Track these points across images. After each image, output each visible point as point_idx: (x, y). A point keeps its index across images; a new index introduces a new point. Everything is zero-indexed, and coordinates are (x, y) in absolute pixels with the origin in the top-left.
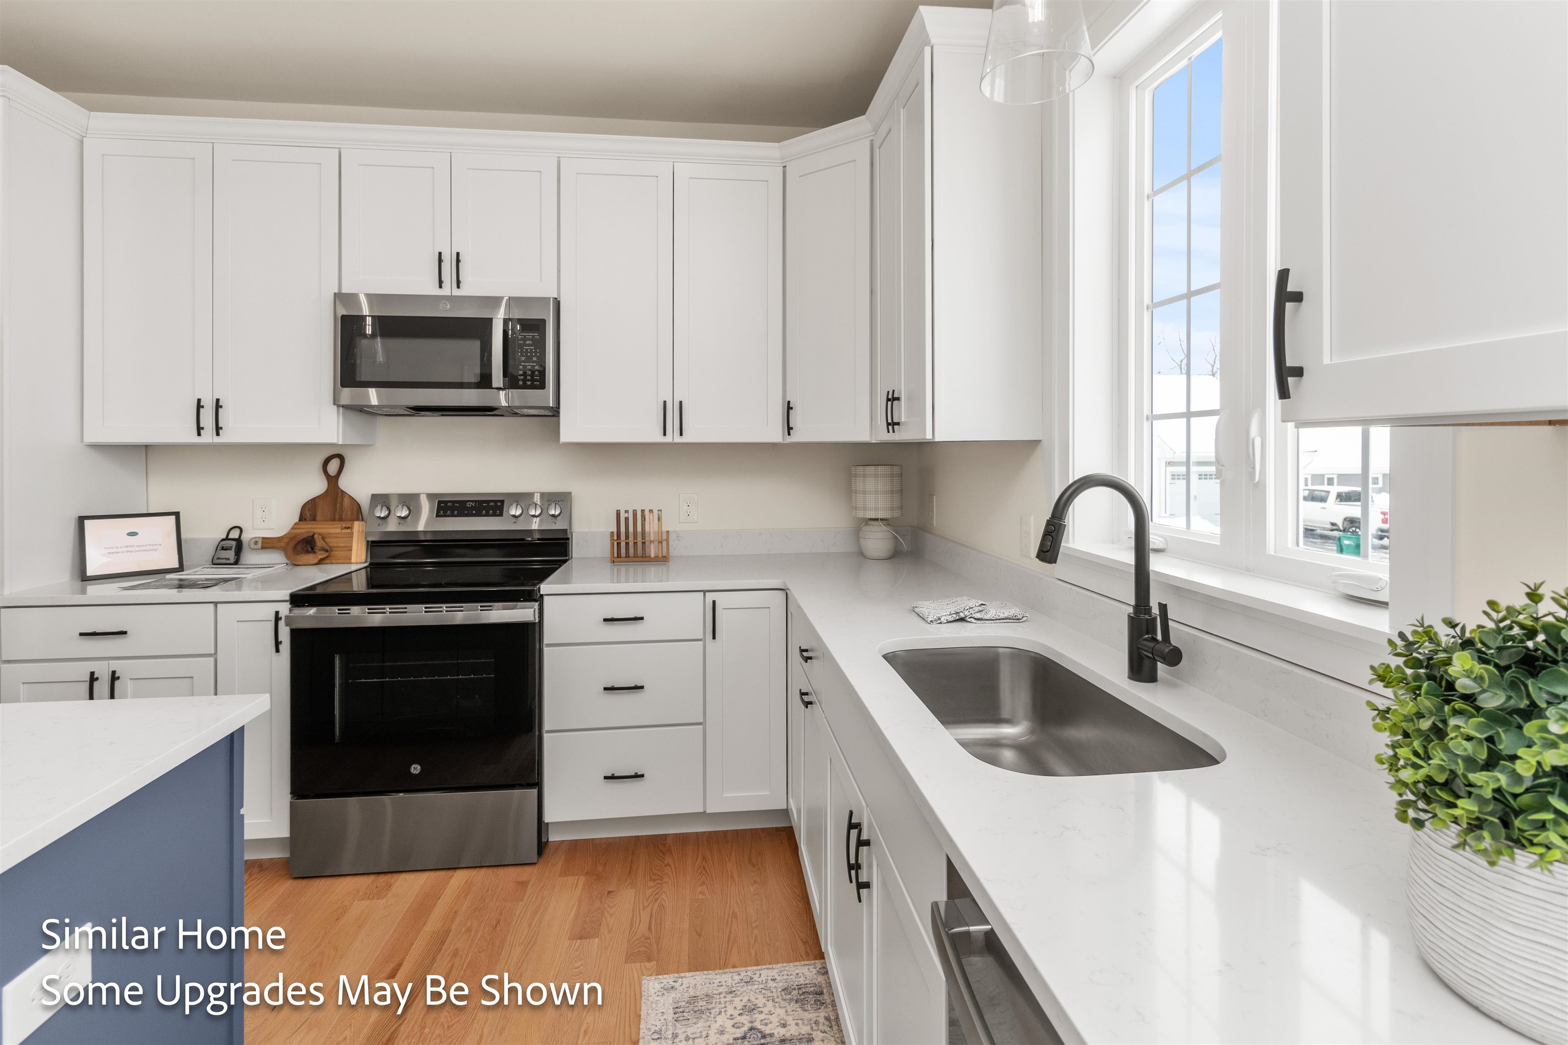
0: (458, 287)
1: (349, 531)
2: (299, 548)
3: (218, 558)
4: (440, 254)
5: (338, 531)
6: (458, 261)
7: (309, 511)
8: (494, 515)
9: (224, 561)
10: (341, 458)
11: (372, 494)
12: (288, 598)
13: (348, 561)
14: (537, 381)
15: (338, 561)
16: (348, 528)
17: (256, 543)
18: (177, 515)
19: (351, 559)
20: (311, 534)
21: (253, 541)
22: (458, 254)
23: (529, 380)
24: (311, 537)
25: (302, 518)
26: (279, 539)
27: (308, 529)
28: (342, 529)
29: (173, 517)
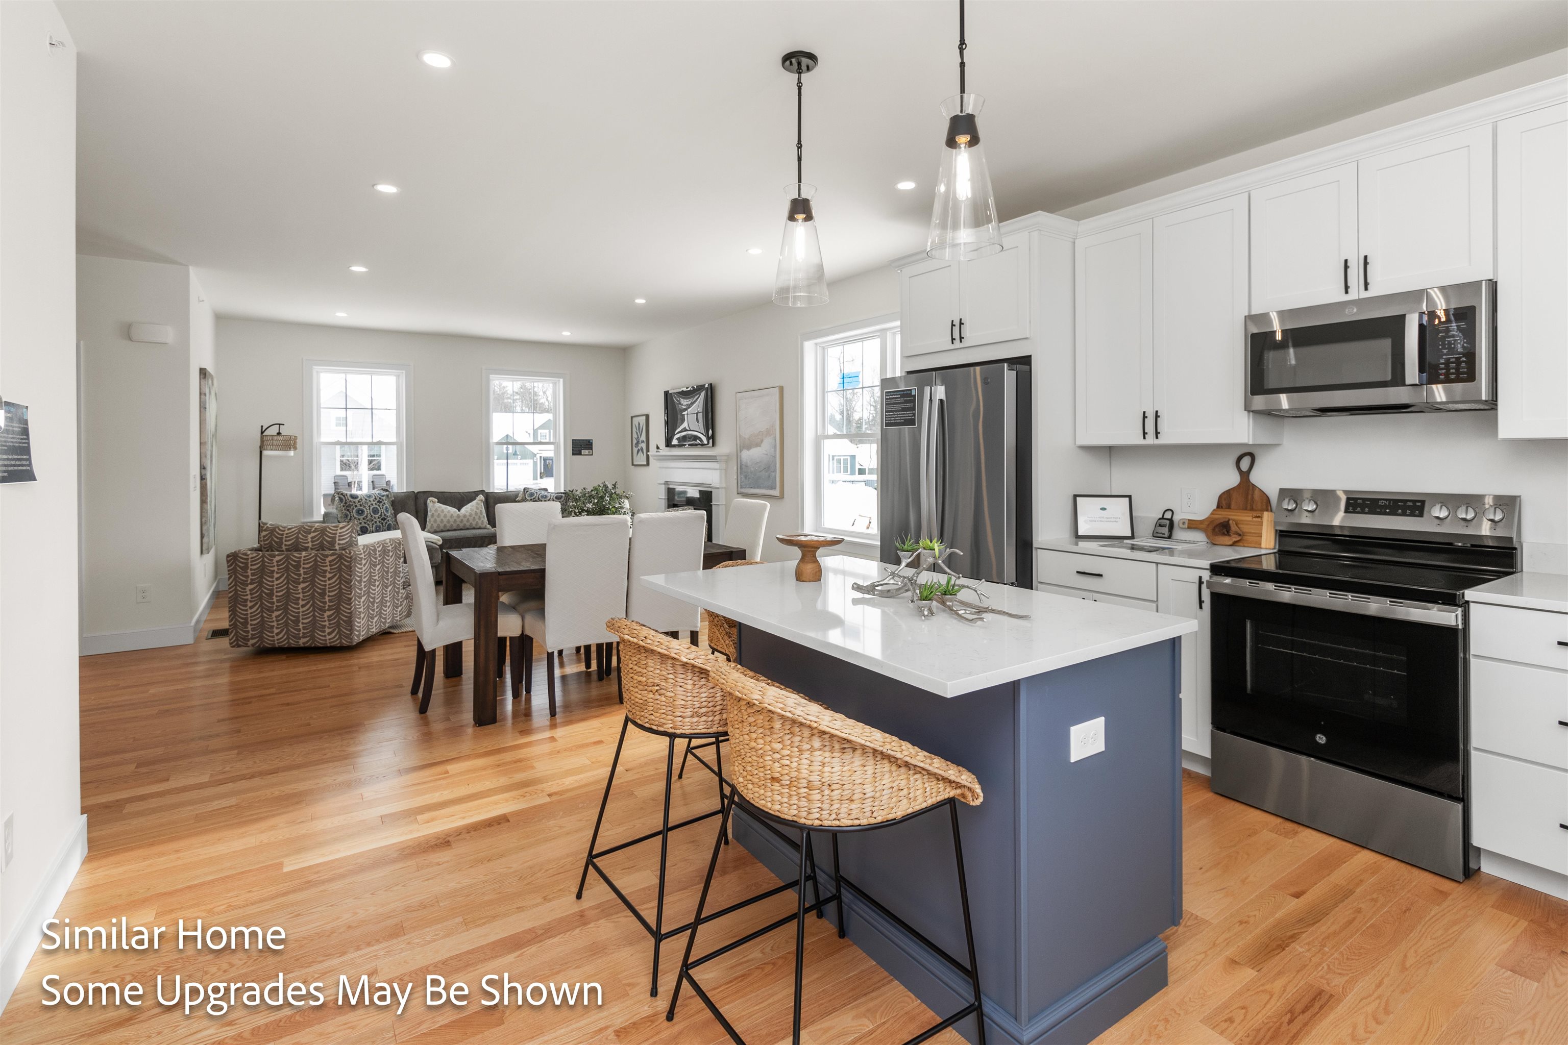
0: (1366, 289)
1: (1259, 519)
2: (1217, 530)
3: (1157, 533)
4: (1346, 261)
5: (1251, 519)
6: (1366, 263)
7: (1225, 500)
8: (1412, 515)
9: (1161, 535)
10: (1252, 456)
11: (1280, 489)
12: (1208, 567)
13: (1259, 546)
14: (1463, 373)
15: (1249, 545)
16: (1258, 517)
17: (1184, 523)
18: (1130, 497)
19: (1261, 544)
20: (1227, 520)
21: (1182, 522)
22: (1366, 257)
23: (1453, 374)
24: (1226, 522)
25: (1219, 506)
26: (1201, 522)
27: (1224, 515)
28: (1253, 518)
29: (1127, 499)
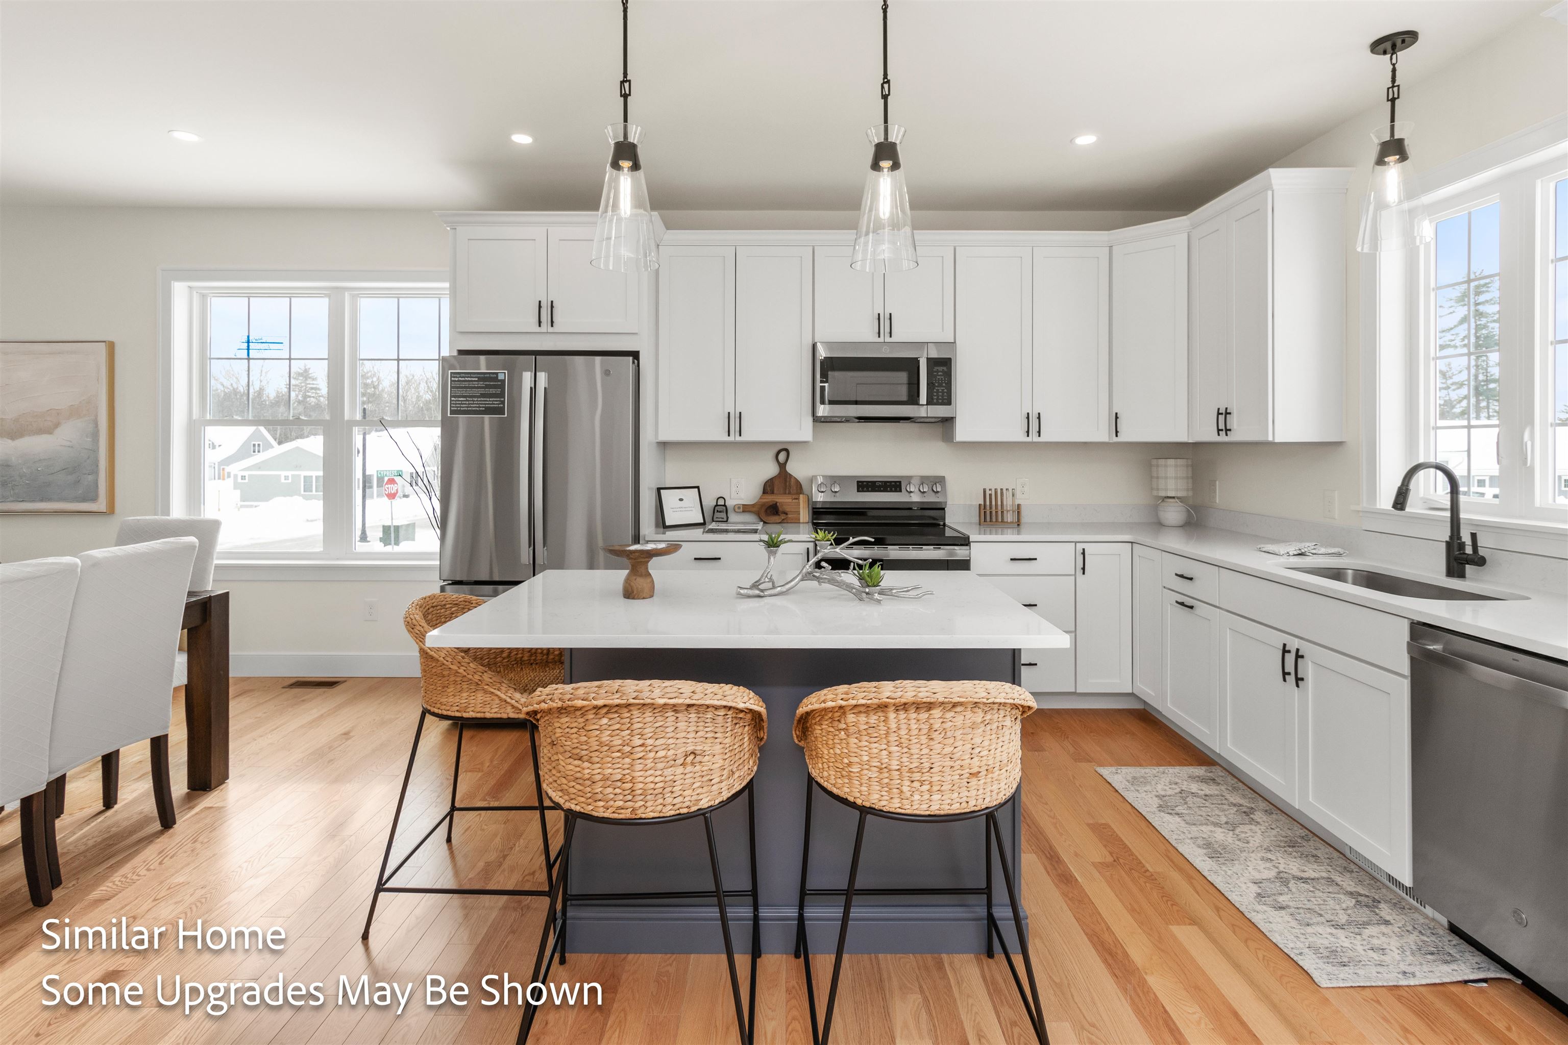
0: (892, 335)
1: (797, 501)
2: (768, 511)
3: (717, 518)
4: (878, 315)
5: (790, 500)
6: (891, 318)
7: (769, 487)
8: (896, 491)
9: (721, 520)
10: (787, 450)
11: (809, 476)
13: (798, 521)
14: (945, 399)
15: (792, 521)
16: (796, 499)
17: (739, 508)
18: (700, 488)
19: (800, 520)
20: (774, 503)
21: (737, 506)
22: (891, 314)
23: (940, 399)
25: (765, 492)
26: (753, 505)
27: (770, 499)
28: (792, 499)
29: (697, 489)
